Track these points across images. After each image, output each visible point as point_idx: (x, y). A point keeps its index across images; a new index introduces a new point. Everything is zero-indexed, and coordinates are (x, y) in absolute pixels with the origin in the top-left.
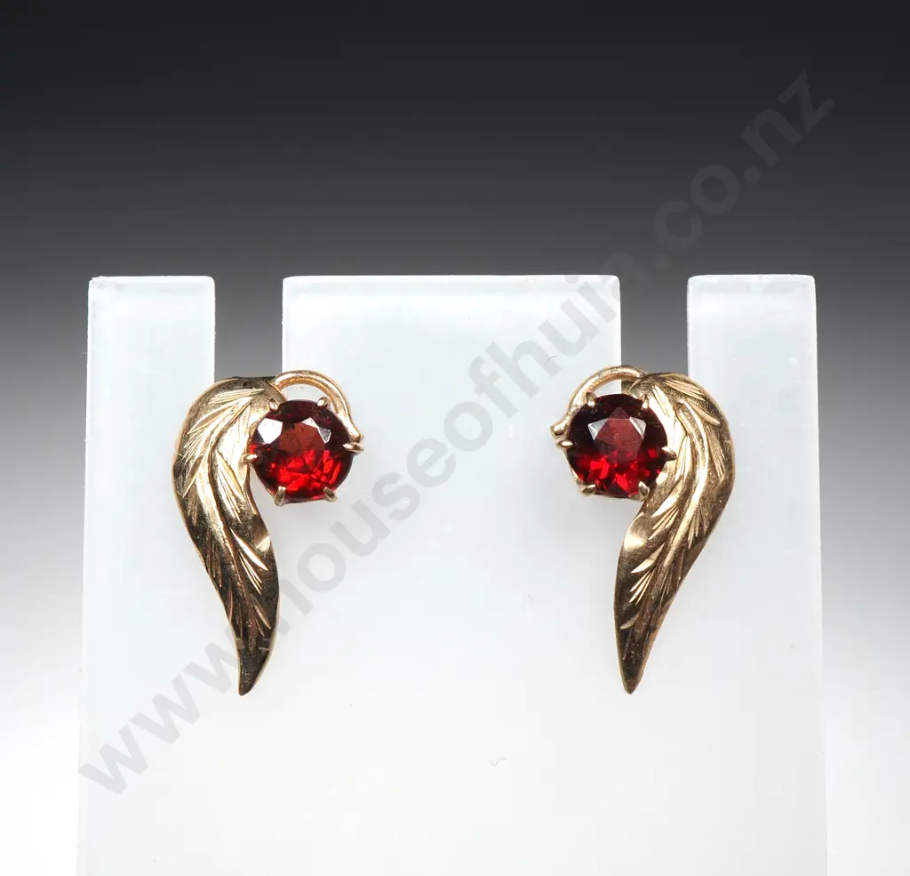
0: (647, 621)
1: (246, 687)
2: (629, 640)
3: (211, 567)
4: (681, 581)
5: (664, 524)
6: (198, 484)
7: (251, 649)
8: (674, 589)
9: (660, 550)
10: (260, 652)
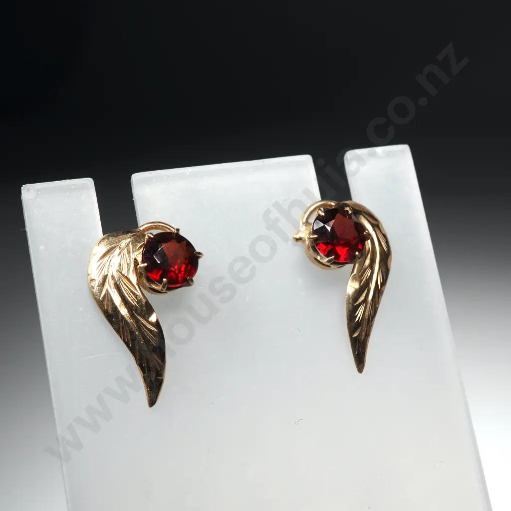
0: (365, 331)
1: (152, 402)
2: (357, 343)
3: (124, 336)
4: (378, 307)
5: (366, 277)
6: (109, 290)
7: (153, 379)
8: (375, 312)
9: (366, 291)
10: (159, 379)
